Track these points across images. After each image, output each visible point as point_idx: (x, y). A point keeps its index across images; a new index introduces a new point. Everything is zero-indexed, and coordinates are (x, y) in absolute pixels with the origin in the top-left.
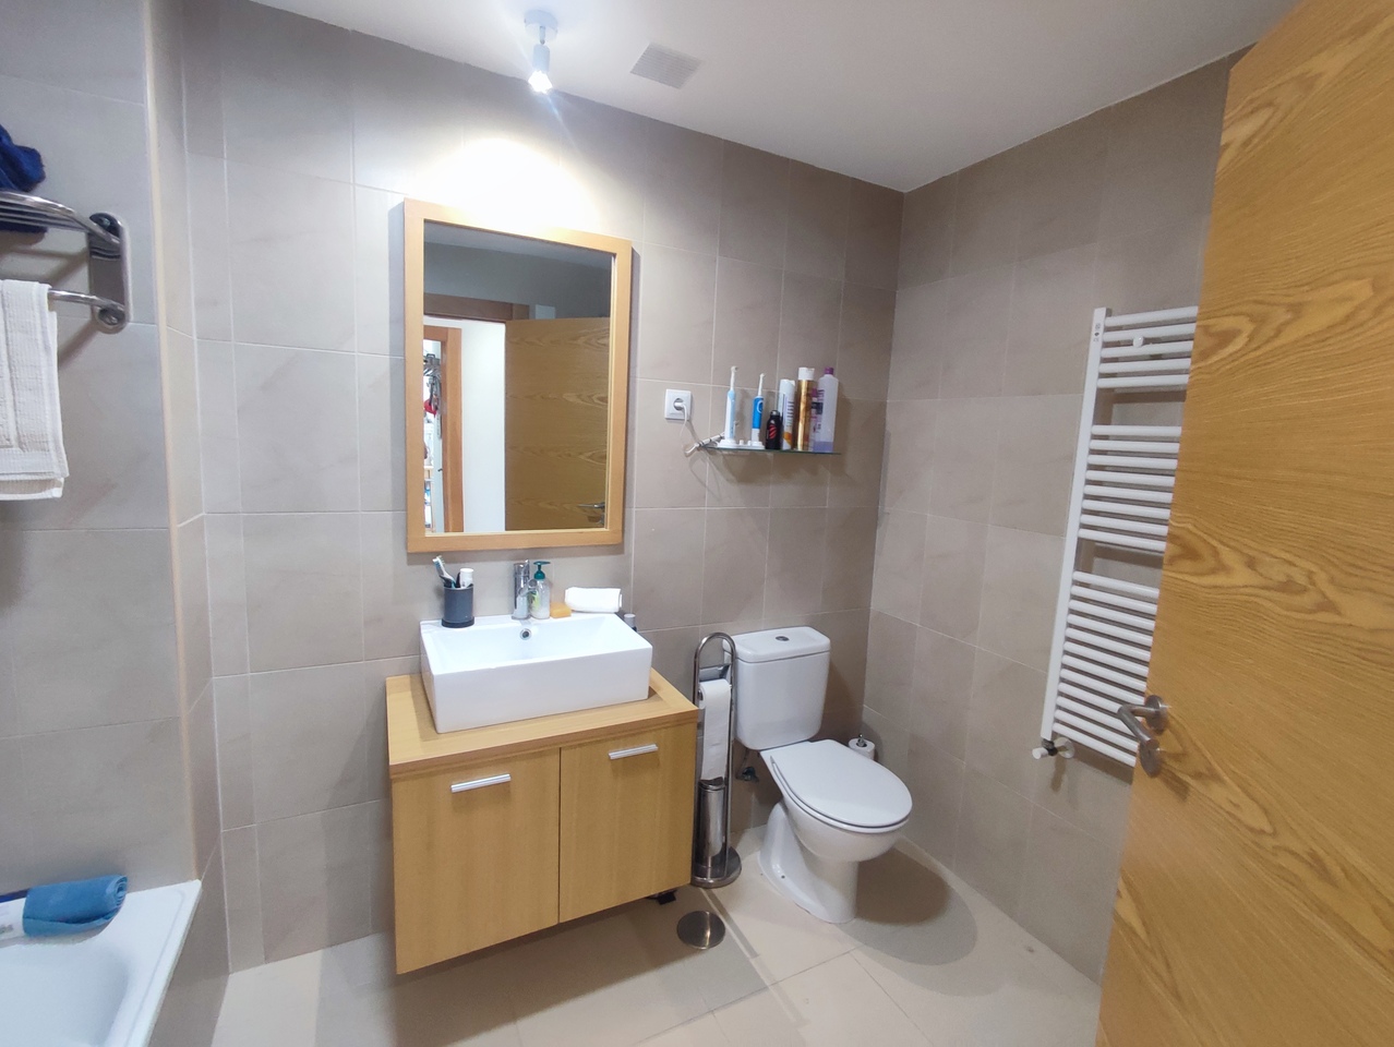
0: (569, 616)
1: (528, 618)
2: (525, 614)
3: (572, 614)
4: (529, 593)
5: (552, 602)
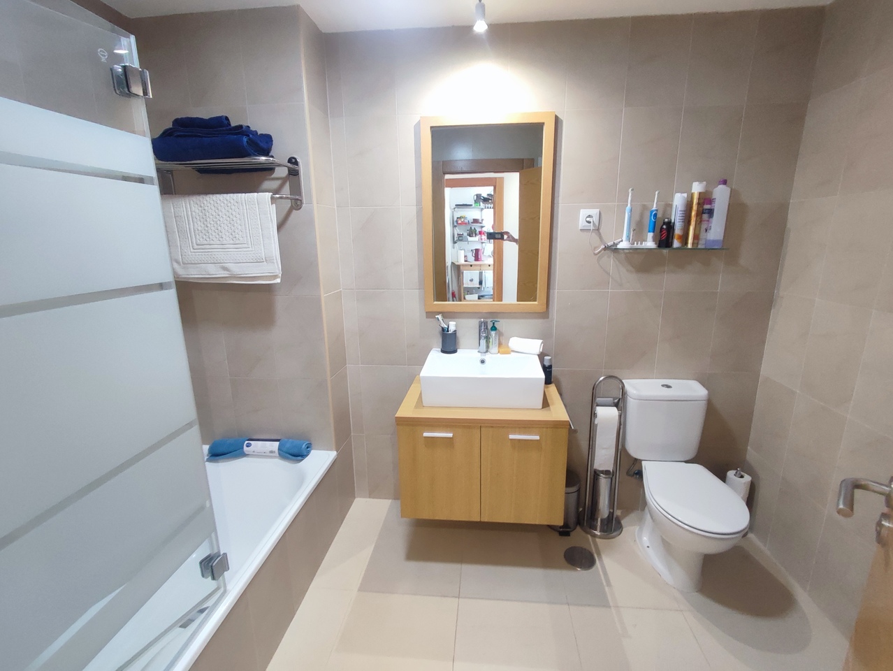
0: (510, 353)
1: (487, 351)
2: (485, 350)
3: (512, 353)
4: (487, 338)
5: (500, 344)
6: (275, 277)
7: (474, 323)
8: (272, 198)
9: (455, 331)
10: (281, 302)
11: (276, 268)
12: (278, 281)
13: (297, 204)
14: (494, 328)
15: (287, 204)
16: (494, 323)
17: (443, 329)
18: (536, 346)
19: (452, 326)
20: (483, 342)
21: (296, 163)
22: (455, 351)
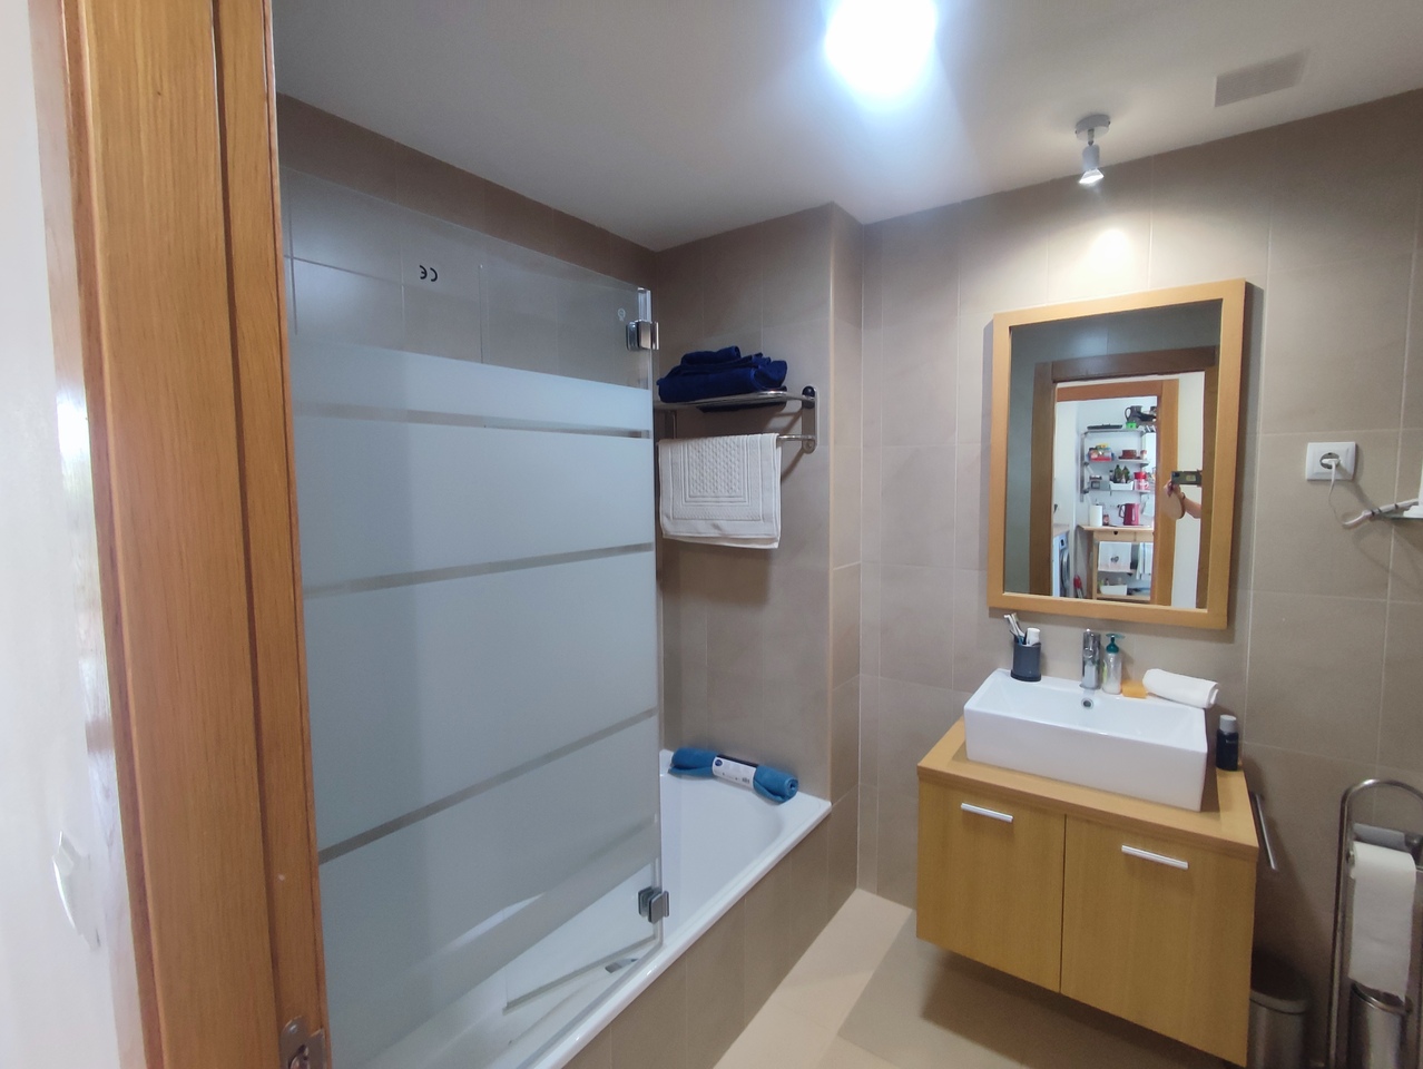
0: (1144, 698)
1: (1094, 689)
2: (1093, 683)
3: (1150, 698)
4: (1099, 665)
5: (1125, 678)
6: (772, 540)
7: (1075, 635)
8: (778, 440)
9: (1039, 644)
10: (777, 571)
11: (775, 528)
12: (776, 545)
13: (808, 446)
14: (1113, 648)
15: (798, 446)
16: (1113, 639)
17: (1016, 639)
18: (1202, 691)
19: (1033, 635)
20: (1091, 670)
21: (813, 394)
22: (1036, 678)
